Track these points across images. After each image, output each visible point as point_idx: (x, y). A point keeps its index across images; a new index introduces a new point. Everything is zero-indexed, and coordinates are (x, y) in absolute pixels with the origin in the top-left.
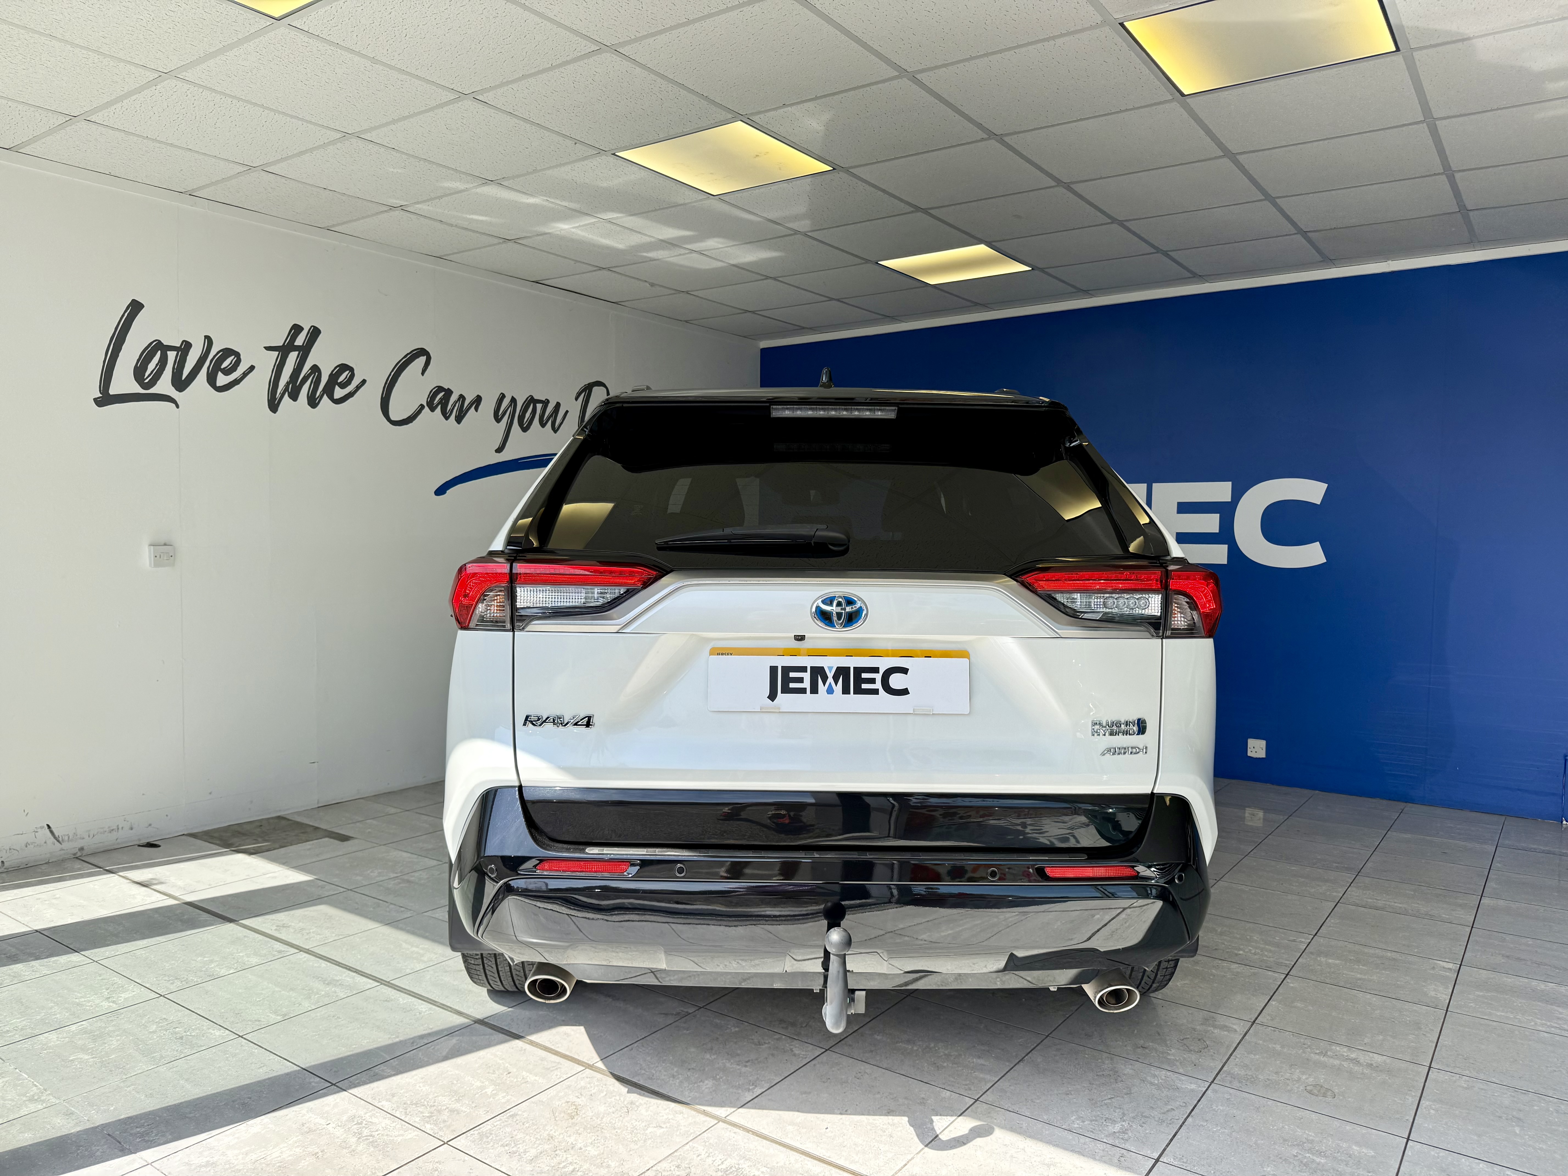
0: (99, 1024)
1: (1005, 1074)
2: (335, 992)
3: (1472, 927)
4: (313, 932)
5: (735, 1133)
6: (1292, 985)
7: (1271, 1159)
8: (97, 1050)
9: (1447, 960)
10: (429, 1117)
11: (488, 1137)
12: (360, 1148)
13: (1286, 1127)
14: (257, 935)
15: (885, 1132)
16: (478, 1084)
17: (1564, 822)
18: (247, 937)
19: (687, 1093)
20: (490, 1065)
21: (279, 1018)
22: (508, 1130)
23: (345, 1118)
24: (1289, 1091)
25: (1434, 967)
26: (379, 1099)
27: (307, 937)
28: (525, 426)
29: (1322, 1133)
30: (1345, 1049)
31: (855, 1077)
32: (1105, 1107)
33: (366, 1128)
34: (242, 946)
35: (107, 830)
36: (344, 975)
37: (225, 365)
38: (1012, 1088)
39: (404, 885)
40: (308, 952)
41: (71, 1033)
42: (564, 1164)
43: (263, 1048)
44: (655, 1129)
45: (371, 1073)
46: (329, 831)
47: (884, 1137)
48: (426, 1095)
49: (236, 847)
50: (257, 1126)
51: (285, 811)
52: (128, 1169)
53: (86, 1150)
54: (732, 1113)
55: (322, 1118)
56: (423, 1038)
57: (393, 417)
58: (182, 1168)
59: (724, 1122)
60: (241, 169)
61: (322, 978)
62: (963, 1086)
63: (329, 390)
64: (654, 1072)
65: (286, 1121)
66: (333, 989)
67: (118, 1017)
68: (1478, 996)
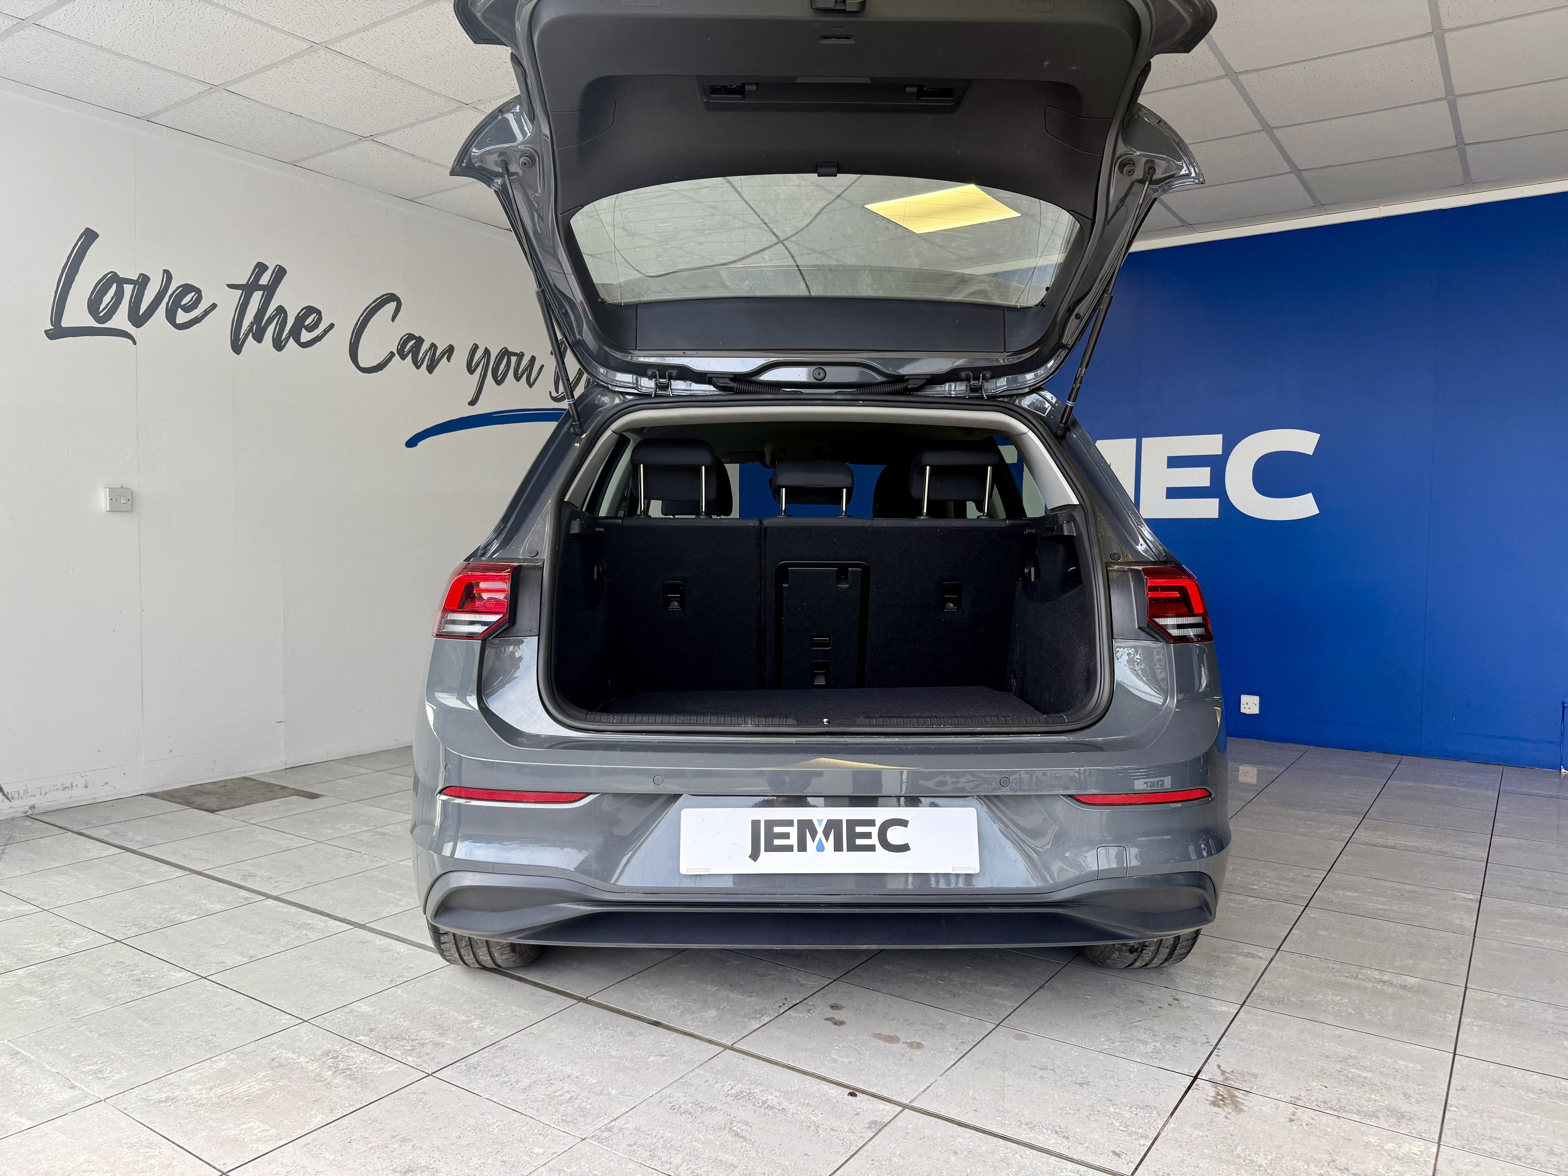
0: (49, 968)
1: (1025, 1001)
2: (307, 935)
3: (1487, 862)
4: (282, 881)
5: (743, 1059)
6: (1312, 915)
7: (1315, 1074)
8: (46, 992)
9: (1466, 892)
10: (412, 1050)
11: (476, 1068)
12: (336, 1081)
13: (1326, 1044)
14: (221, 884)
15: (904, 1056)
16: (463, 1018)
17: (1563, 770)
18: (211, 886)
19: (689, 1023)
20: (476, 1000)
21: (245, 959)
22: (497, 1061)
23: (319, 1053)
24: (1325, 1012)
26: (356, 1034)
27: (276, 885)
28: (499, 379)
29: (1364, 1050)
30: (1376, 973)
31: (868, 1005)
32: (1134, 1029)
33: (343, 1062)
34: (206, 894)
35: (60, 788)
36: (316, 919)
37: (184, 302)
38: (1034, 1013)
39: (378, 837)
40: (276, 898)
41: (18, 977)
42: (560, 1092)
43: (228, 988)
44: (657, 1057)
45: (347, 1009)
46: (297, 790)
47: (903, 1061)
48: (407, 1030)
49: (198, 805)
50: (222, 1061)
51: (250, 772)
52: (78, 1106)
53: (32, 1089)
54: (738, 1041)
55: (294, 1052)
56: (402, 976)
57: (362, 365)
58: (139, 1103)
59: (731, 1050)
60: (202, 88)
61: (292, 922)
62: (983, 1012)
63: (295, 333)
64: (653, 1004)
65: (254, 1056)
66: (303, 932)
67: (69, 962)
68: (1504, 923)
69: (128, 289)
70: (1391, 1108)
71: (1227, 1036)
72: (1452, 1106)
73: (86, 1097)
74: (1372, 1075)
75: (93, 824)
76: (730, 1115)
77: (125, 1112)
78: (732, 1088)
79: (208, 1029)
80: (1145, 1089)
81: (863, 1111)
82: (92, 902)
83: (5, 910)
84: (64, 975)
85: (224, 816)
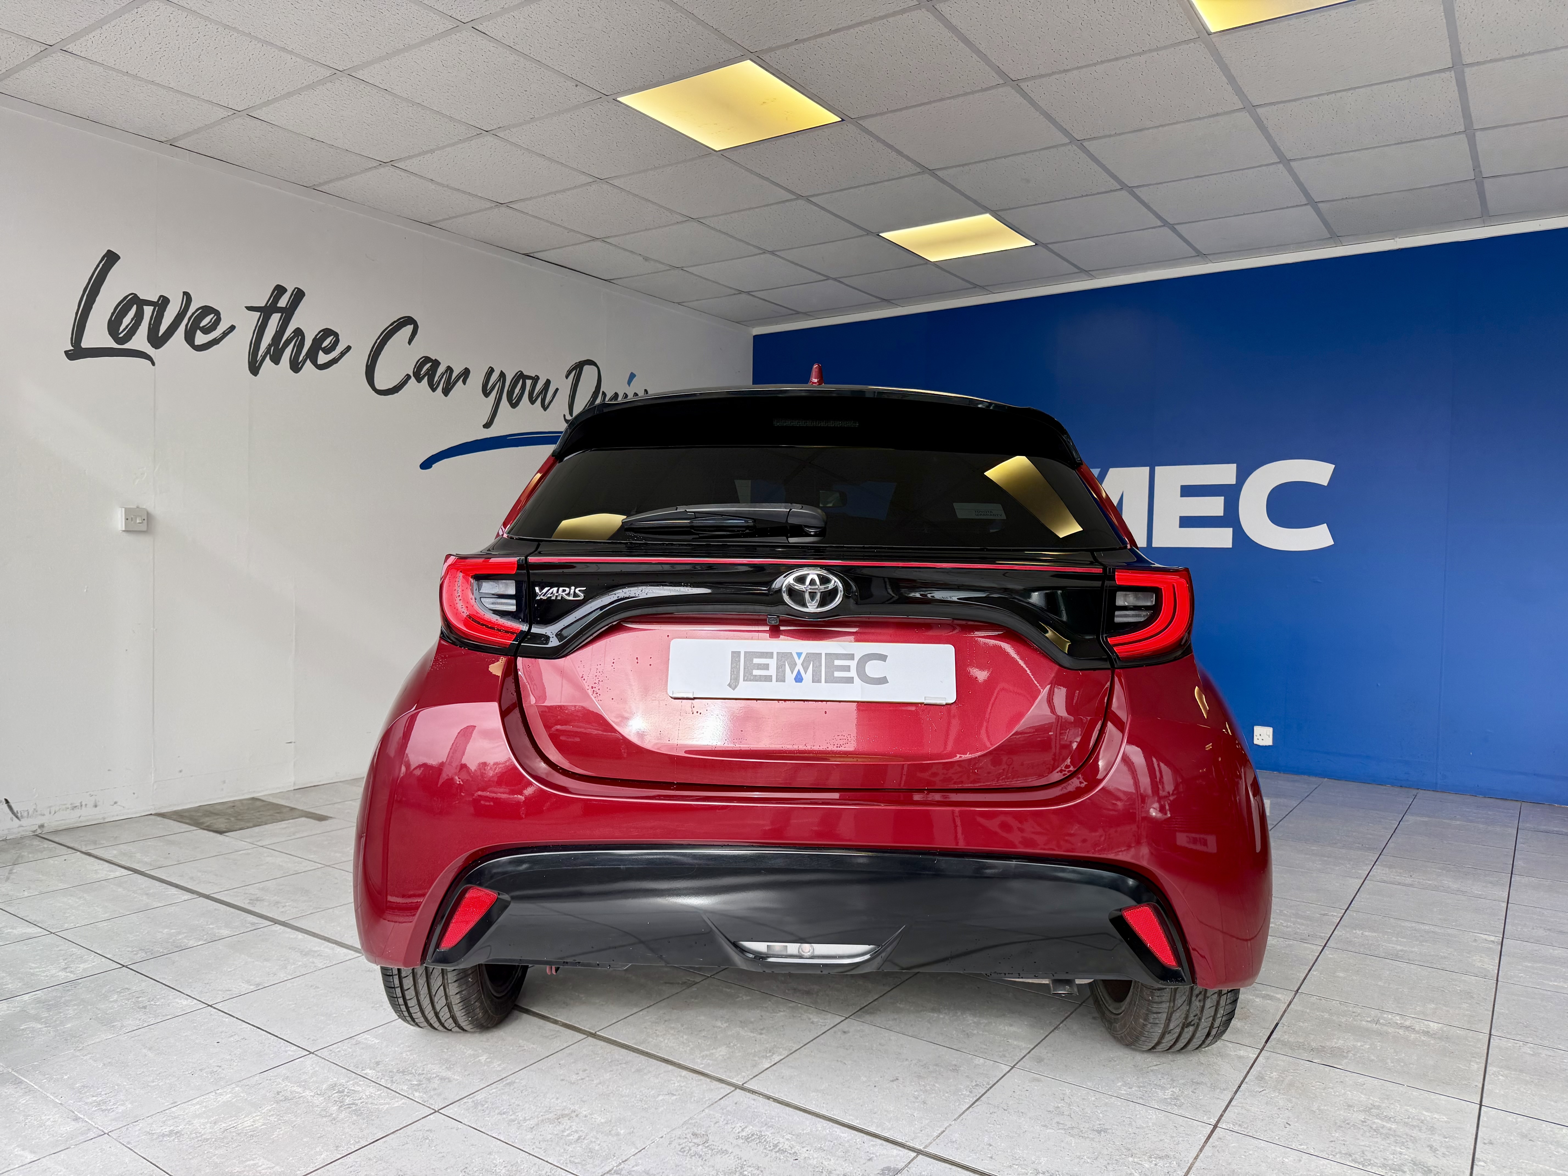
1: (1041, 1041)
2: (313, 963)
3: (1508, 903)
4: (289, 906)
5: (754, 1100)
6: (1331, 956)
7: (1338, 1125)
8: (52, 1019)
9: (1488, 933)
10: (418, 1085)
11: (483, 1105)
12: (342, 1116)
13: (1349, 1093)
14: (228, 908)
15: (917, 1098)
18: (219, 910)
21: (252, 987)
22: (505, 1097)
23: (324, 1087)
25: (1475, 940)
26: (363, 1067)
27: (282, 910)
28: (514, 402)
29: (1388, 1099)
30: (1398, 1018)
31: (881, 1044)
32: (1151, 1073)
33: (348, 1096)
34: (214, 919)
35: (70, 806)
36: (323, 947)
37: (203, 324)
38: (1050, 1055)
40: (284, 924)
41: (24, 1003)
42: (568, 1132)
43: (234, 1017)
44: (667, 1097)
45: (353, 1041)
46: (306, 812)
47: (917, 1104)
48: (414, 1064)
49: (208, 827)
50: (226, 1094)
51: (259, 792)
52: (82, 1138)
53: (35, 1120)
54: (749, 1081)
55: (299, 1086)
57: (379, 386)
58: (143, 1137)
59: (742, 1089)
60: (225, 113)
61: (299, 949)
62: (997, 1054)
63: (312, 356)
64: (662, 1040)
65: (259, 1089)
66: (311, 960)
67: (75, 987)
68: (1527, 967)
69: (148, 310)
70: (1417, 1162)
71: (1246, 1083)
72: (1480, 1161)
73: (89, 1130)
74: (1396, 1126)
75: (102, 844)
76: (741, 1158)
77: (128, 1146)
78: (743, 1130)
79: (213, 1060)
80: (1163, 1137)
81: (876, 1156)
82: (100, 925)
83: (12, 932)
84: (71, 1001)
85: (233, 838)
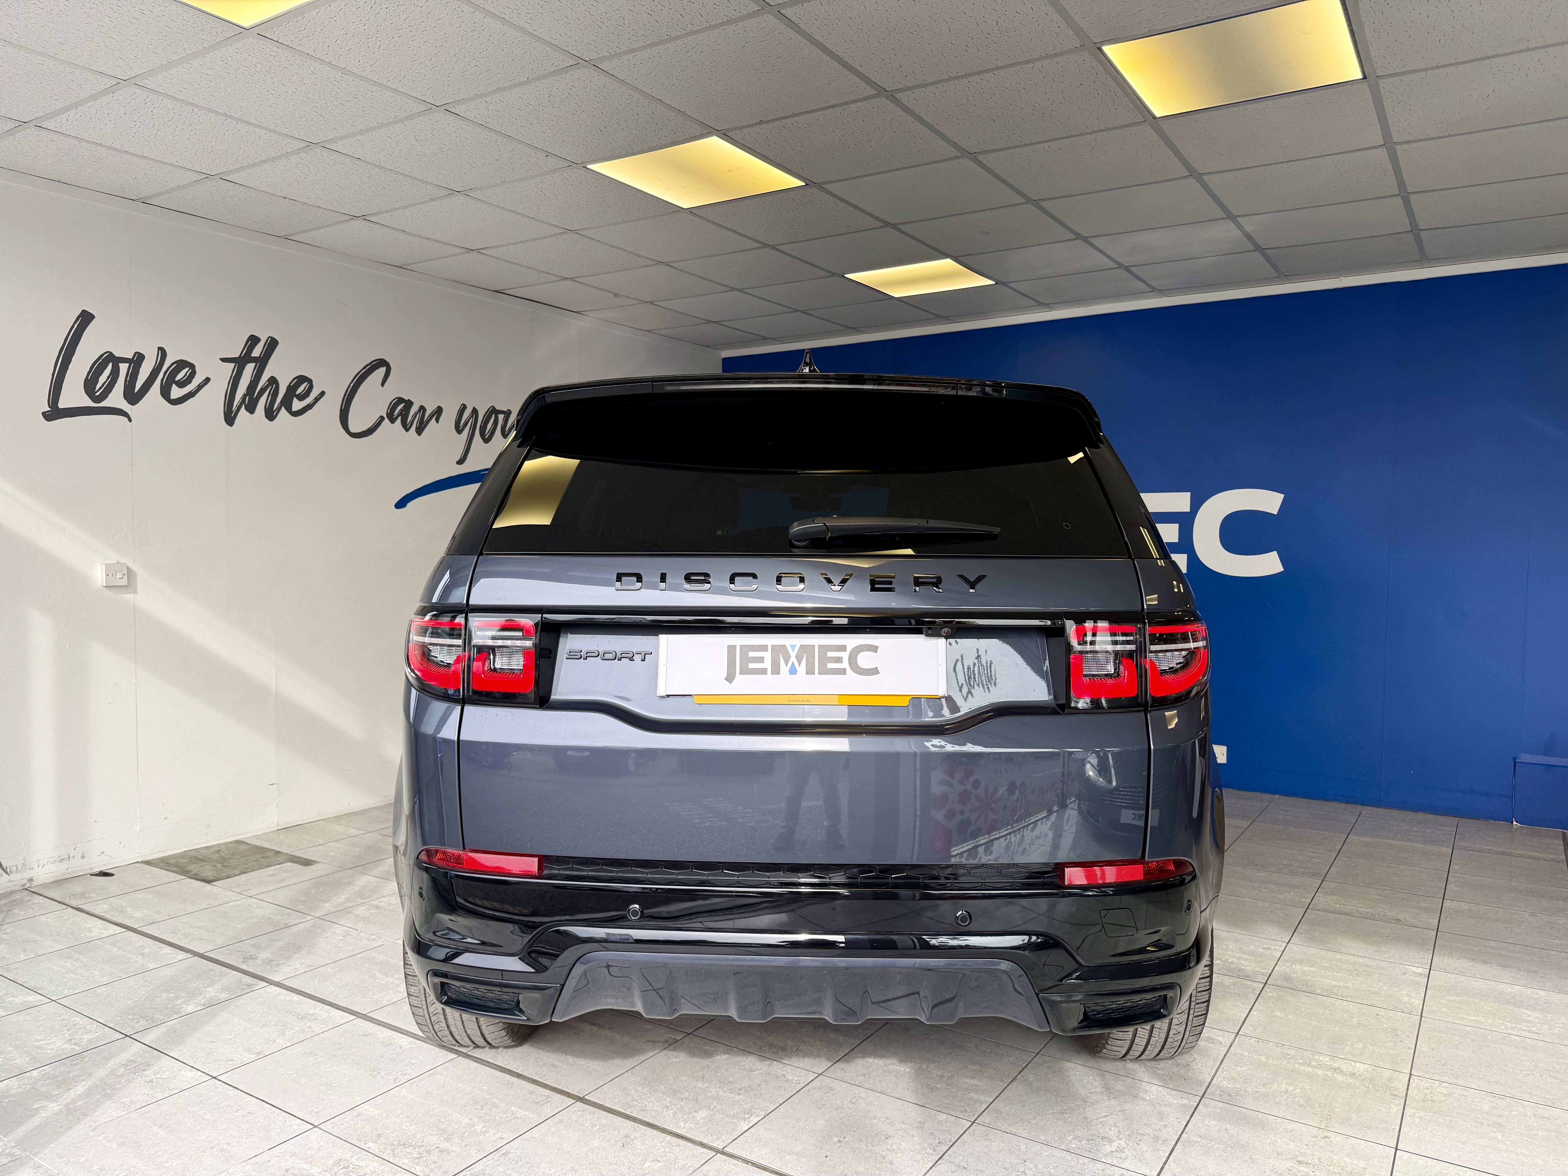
1: (1000, 1094)
2: (311, 1028)
3: (1437, 931)
4: (282, 964)
5: (734, 1165)
6: (1270, 994)
7: (1267, 1173)
8: (63, 1096)
9: (1417, 965)
10: (419, 1158)
13: (1278, 1140)
14: (224, 969)
15: (885, 1158)
16: (467, 1121)
17: (1515, 823)
18: (214, 971)
19: (682, 1124)
20: (477, 1101)
21: (253, 1056)
22: (501, 1169)
23: (330, 1162)
24: (1278, 1103)
26: (365, 1141)
27: (277, 968)
28: (487, 436)
30: (1327, 1059)
31: (850, 1102)
32: (1100, 1125)
33: (354, 1172)
34: (209, 980)
35: (58, 859)
36: (318, 1009)
37: (178, 378)
38: (1007, 1108)
39: (373, 911)
40: (278, 985)
41: (33, 1080)
43: (238, 1089)
45: (354, 1113)
46: (291, 855)
47: (884, 1165)
48: (413, 1135)
49: (195, 874)
51: (243, 834)
54: (729, 1144)
55: (307, 1163)
56: (406, 1074)
57: (353, 429)
59: (722, 1154)
60: (198, 177)
61: (296, 1013)
62: (959, 1109)
63: (287, 403)
65: (268, 1167)
66: (308, 1024)
67: (82, 1061)
68: (1449, 1001)
69: (124, 368)
71: (1186, 1132)
74: (1319, 1174)
75: (92, 899)
79: (222, 1137)
82: (99, 990)
83: (13, 1000)
84: (79, 1076)
85: (220, 887)
